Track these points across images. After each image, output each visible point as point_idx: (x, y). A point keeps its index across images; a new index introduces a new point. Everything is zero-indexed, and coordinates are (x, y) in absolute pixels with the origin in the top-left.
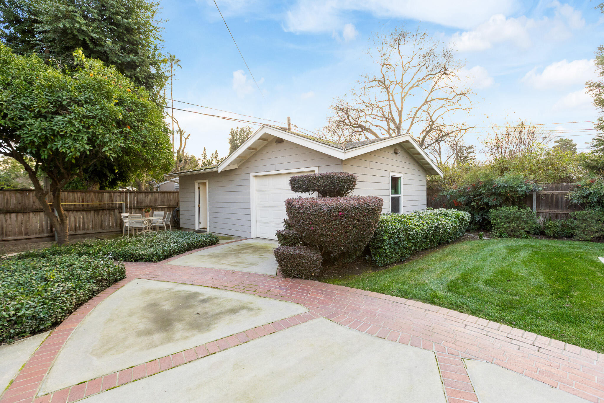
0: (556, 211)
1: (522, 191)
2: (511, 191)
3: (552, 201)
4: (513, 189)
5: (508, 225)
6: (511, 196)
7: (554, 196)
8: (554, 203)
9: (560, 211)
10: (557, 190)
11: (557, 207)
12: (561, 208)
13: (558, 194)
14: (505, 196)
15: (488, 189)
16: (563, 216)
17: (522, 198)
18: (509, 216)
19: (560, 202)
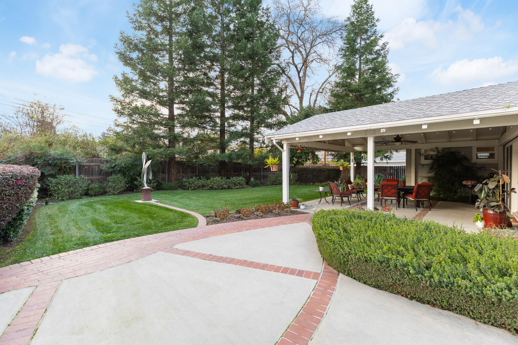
0: (92, 178)
1: (73, 163)
2: (65, 163)
3: (89, 170)
4: (66, 161)
5: (68, 190)
6: (65, 167)
7: (91, 167)
8: (91, 172)
9: (94, 177)
10: (93, 163)
11: (92, 175)
12: (95, 175)
13: (94, 165)
14: (59, 166)
15: (45, 160)
16: (96, 180)
17: (72, 168)
18: (69, 182)
19: (94, 171)
